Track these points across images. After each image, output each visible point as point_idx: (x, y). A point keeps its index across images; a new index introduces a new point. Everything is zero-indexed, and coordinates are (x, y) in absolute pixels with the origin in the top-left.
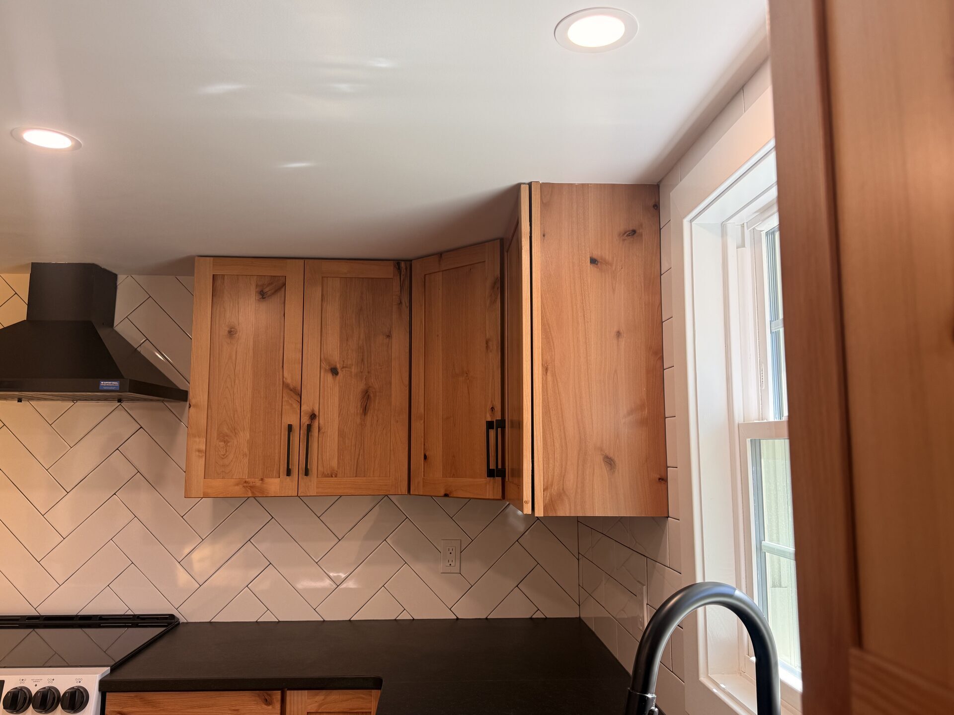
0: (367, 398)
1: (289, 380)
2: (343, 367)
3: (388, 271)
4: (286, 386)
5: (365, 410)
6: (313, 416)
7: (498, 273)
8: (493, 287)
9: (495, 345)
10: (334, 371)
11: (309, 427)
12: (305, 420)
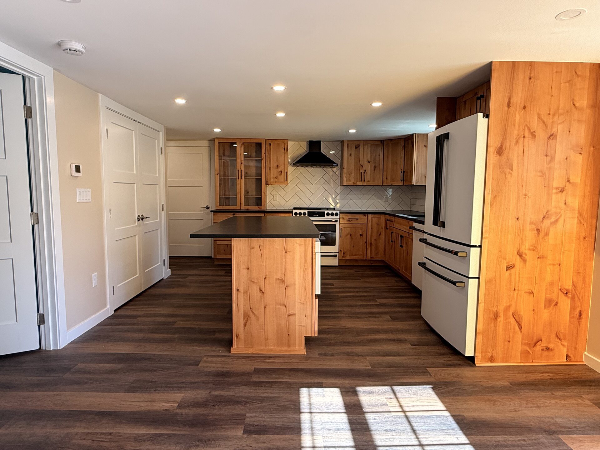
0: (375, 167)
1: (361, 164)
2: (371, 161)
3: (379, 143)
4: (360, 165)
5: (375, 170)
6: (365, 171)
7: (404, 145)
8: (403, 147)
9: (403, 158)
10: (369, 162)
11: (365, 173)
12: (364, 171)
